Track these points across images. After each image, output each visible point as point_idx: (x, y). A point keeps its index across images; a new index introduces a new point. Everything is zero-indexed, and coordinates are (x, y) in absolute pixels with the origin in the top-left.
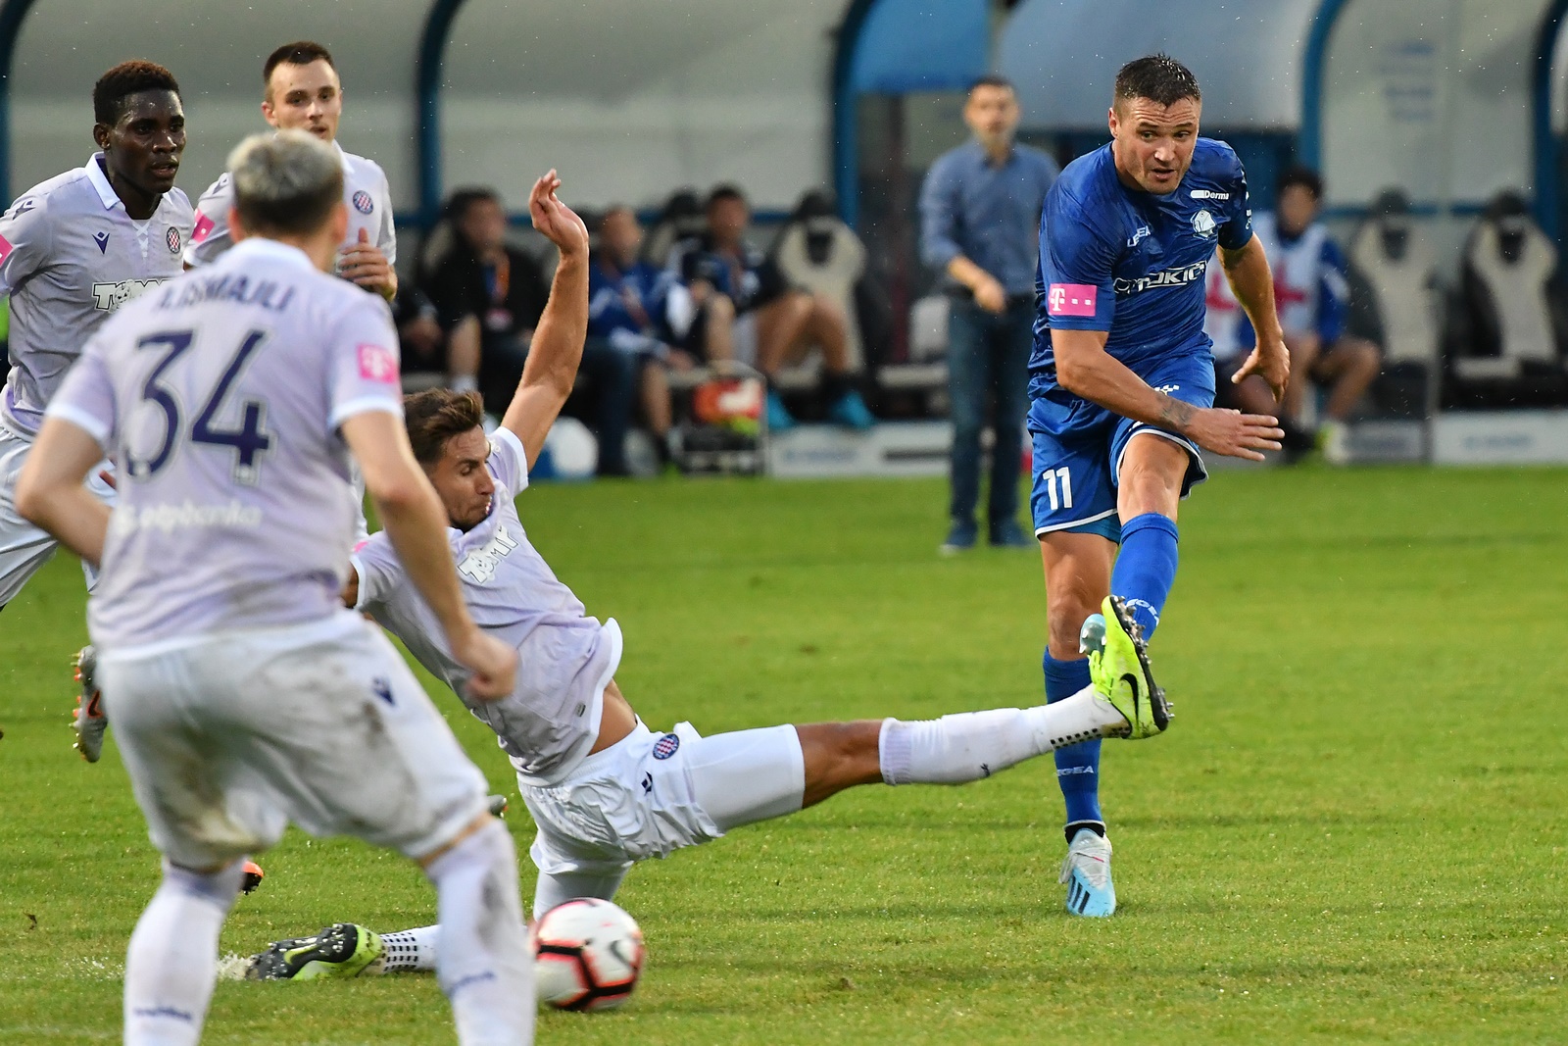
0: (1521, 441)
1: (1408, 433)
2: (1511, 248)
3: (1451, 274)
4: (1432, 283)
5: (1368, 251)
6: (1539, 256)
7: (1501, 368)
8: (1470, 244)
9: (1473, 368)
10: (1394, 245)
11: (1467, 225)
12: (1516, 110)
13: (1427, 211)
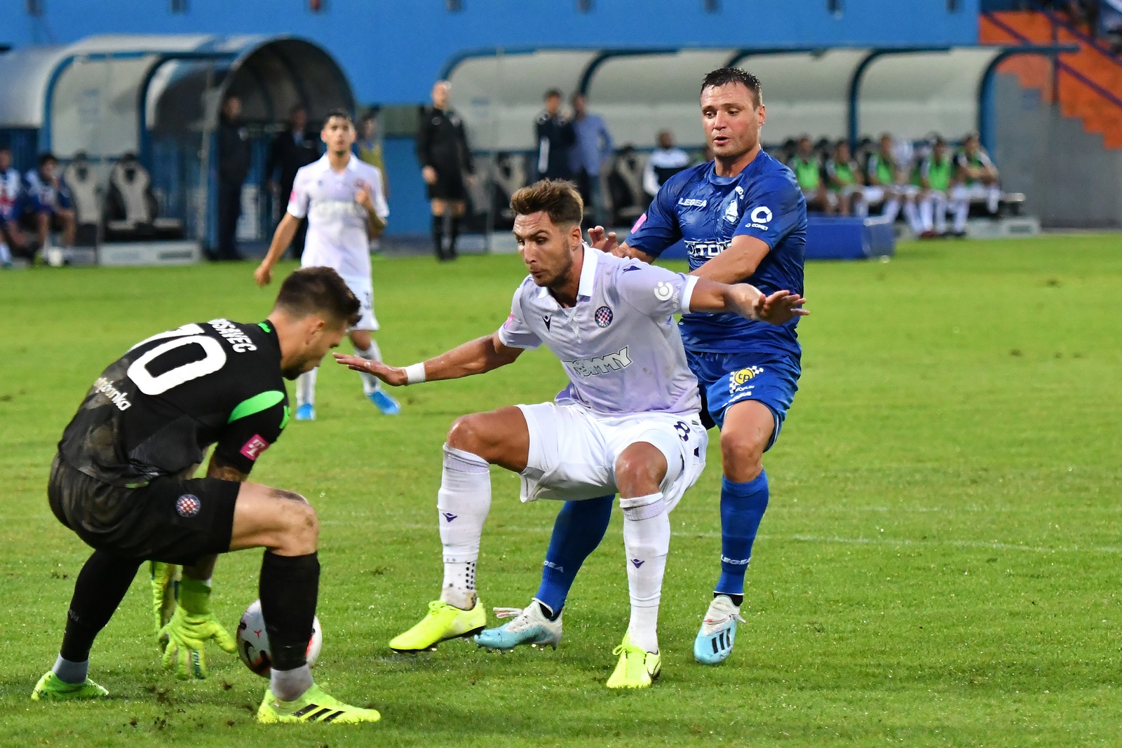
0: (136, 256)
1: (89, 253)
2: (130, 175)
3: (106, 186)
4: (98, 190)
5: (71, 176)
6: (142, 179)
7: (127, 225)
8: (113, 173)
9: (117, 226)
10: (82, 174)
11: (112, 167)
12: (131, 118)
13: (96, 160)
